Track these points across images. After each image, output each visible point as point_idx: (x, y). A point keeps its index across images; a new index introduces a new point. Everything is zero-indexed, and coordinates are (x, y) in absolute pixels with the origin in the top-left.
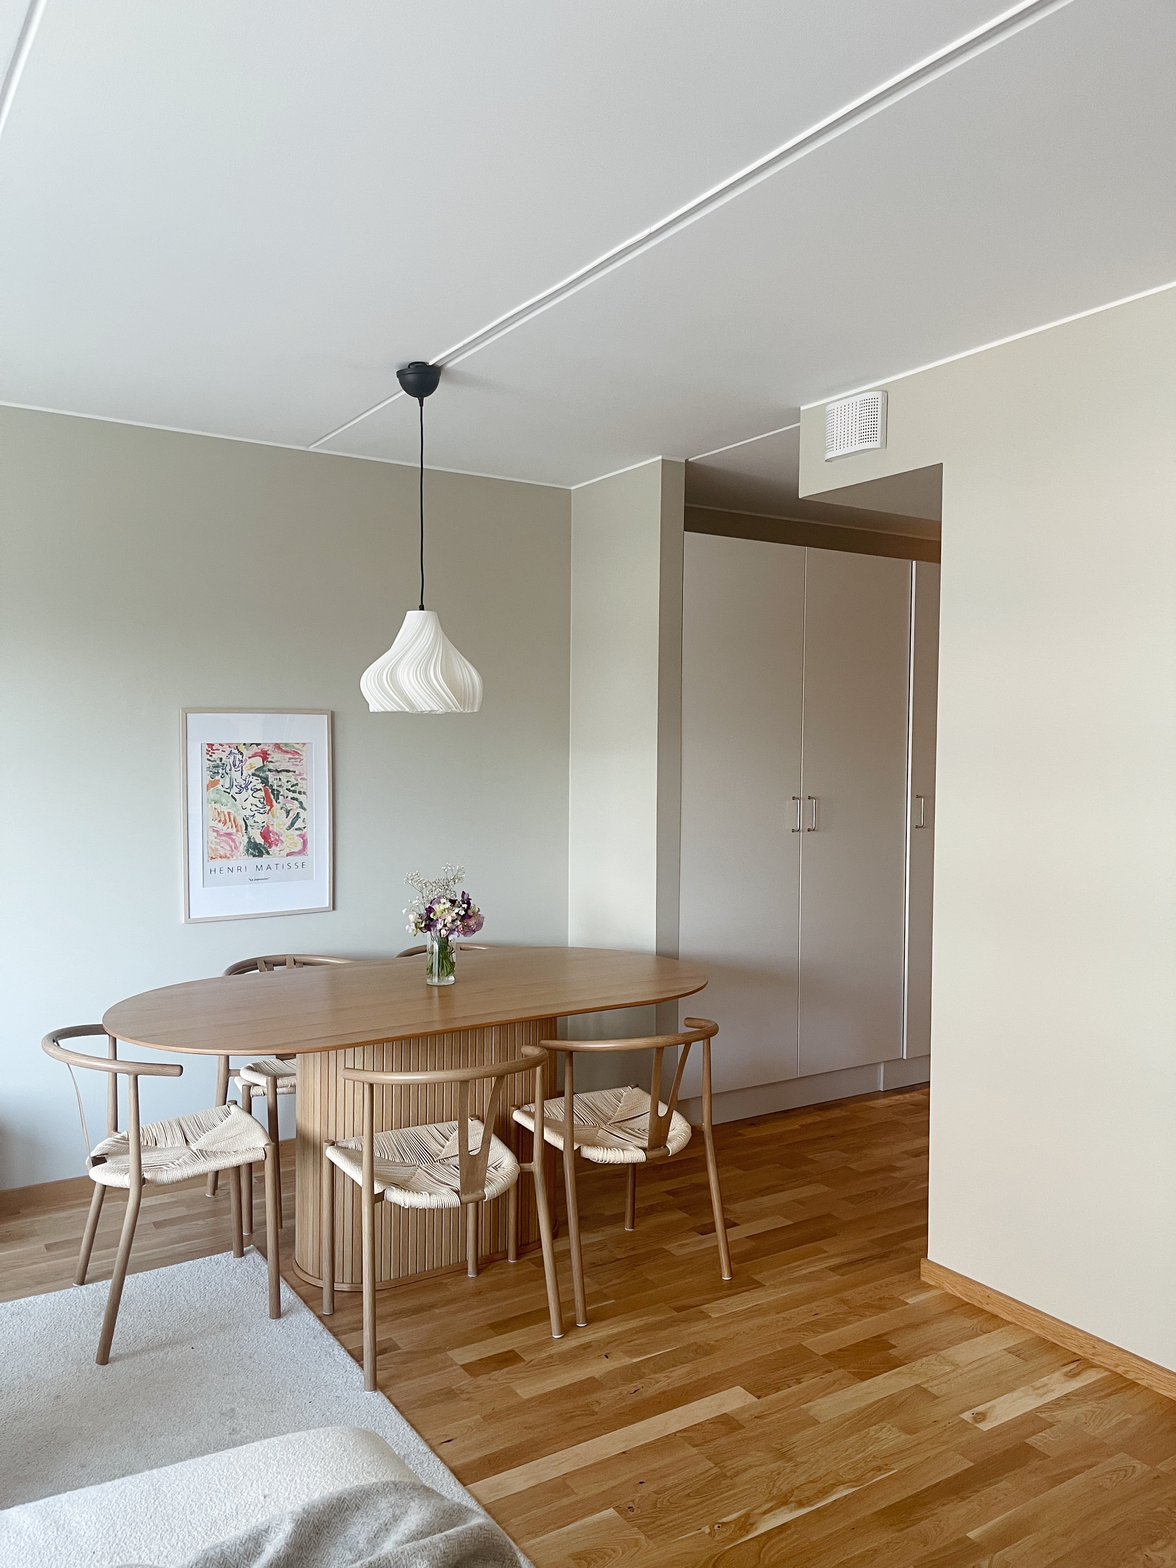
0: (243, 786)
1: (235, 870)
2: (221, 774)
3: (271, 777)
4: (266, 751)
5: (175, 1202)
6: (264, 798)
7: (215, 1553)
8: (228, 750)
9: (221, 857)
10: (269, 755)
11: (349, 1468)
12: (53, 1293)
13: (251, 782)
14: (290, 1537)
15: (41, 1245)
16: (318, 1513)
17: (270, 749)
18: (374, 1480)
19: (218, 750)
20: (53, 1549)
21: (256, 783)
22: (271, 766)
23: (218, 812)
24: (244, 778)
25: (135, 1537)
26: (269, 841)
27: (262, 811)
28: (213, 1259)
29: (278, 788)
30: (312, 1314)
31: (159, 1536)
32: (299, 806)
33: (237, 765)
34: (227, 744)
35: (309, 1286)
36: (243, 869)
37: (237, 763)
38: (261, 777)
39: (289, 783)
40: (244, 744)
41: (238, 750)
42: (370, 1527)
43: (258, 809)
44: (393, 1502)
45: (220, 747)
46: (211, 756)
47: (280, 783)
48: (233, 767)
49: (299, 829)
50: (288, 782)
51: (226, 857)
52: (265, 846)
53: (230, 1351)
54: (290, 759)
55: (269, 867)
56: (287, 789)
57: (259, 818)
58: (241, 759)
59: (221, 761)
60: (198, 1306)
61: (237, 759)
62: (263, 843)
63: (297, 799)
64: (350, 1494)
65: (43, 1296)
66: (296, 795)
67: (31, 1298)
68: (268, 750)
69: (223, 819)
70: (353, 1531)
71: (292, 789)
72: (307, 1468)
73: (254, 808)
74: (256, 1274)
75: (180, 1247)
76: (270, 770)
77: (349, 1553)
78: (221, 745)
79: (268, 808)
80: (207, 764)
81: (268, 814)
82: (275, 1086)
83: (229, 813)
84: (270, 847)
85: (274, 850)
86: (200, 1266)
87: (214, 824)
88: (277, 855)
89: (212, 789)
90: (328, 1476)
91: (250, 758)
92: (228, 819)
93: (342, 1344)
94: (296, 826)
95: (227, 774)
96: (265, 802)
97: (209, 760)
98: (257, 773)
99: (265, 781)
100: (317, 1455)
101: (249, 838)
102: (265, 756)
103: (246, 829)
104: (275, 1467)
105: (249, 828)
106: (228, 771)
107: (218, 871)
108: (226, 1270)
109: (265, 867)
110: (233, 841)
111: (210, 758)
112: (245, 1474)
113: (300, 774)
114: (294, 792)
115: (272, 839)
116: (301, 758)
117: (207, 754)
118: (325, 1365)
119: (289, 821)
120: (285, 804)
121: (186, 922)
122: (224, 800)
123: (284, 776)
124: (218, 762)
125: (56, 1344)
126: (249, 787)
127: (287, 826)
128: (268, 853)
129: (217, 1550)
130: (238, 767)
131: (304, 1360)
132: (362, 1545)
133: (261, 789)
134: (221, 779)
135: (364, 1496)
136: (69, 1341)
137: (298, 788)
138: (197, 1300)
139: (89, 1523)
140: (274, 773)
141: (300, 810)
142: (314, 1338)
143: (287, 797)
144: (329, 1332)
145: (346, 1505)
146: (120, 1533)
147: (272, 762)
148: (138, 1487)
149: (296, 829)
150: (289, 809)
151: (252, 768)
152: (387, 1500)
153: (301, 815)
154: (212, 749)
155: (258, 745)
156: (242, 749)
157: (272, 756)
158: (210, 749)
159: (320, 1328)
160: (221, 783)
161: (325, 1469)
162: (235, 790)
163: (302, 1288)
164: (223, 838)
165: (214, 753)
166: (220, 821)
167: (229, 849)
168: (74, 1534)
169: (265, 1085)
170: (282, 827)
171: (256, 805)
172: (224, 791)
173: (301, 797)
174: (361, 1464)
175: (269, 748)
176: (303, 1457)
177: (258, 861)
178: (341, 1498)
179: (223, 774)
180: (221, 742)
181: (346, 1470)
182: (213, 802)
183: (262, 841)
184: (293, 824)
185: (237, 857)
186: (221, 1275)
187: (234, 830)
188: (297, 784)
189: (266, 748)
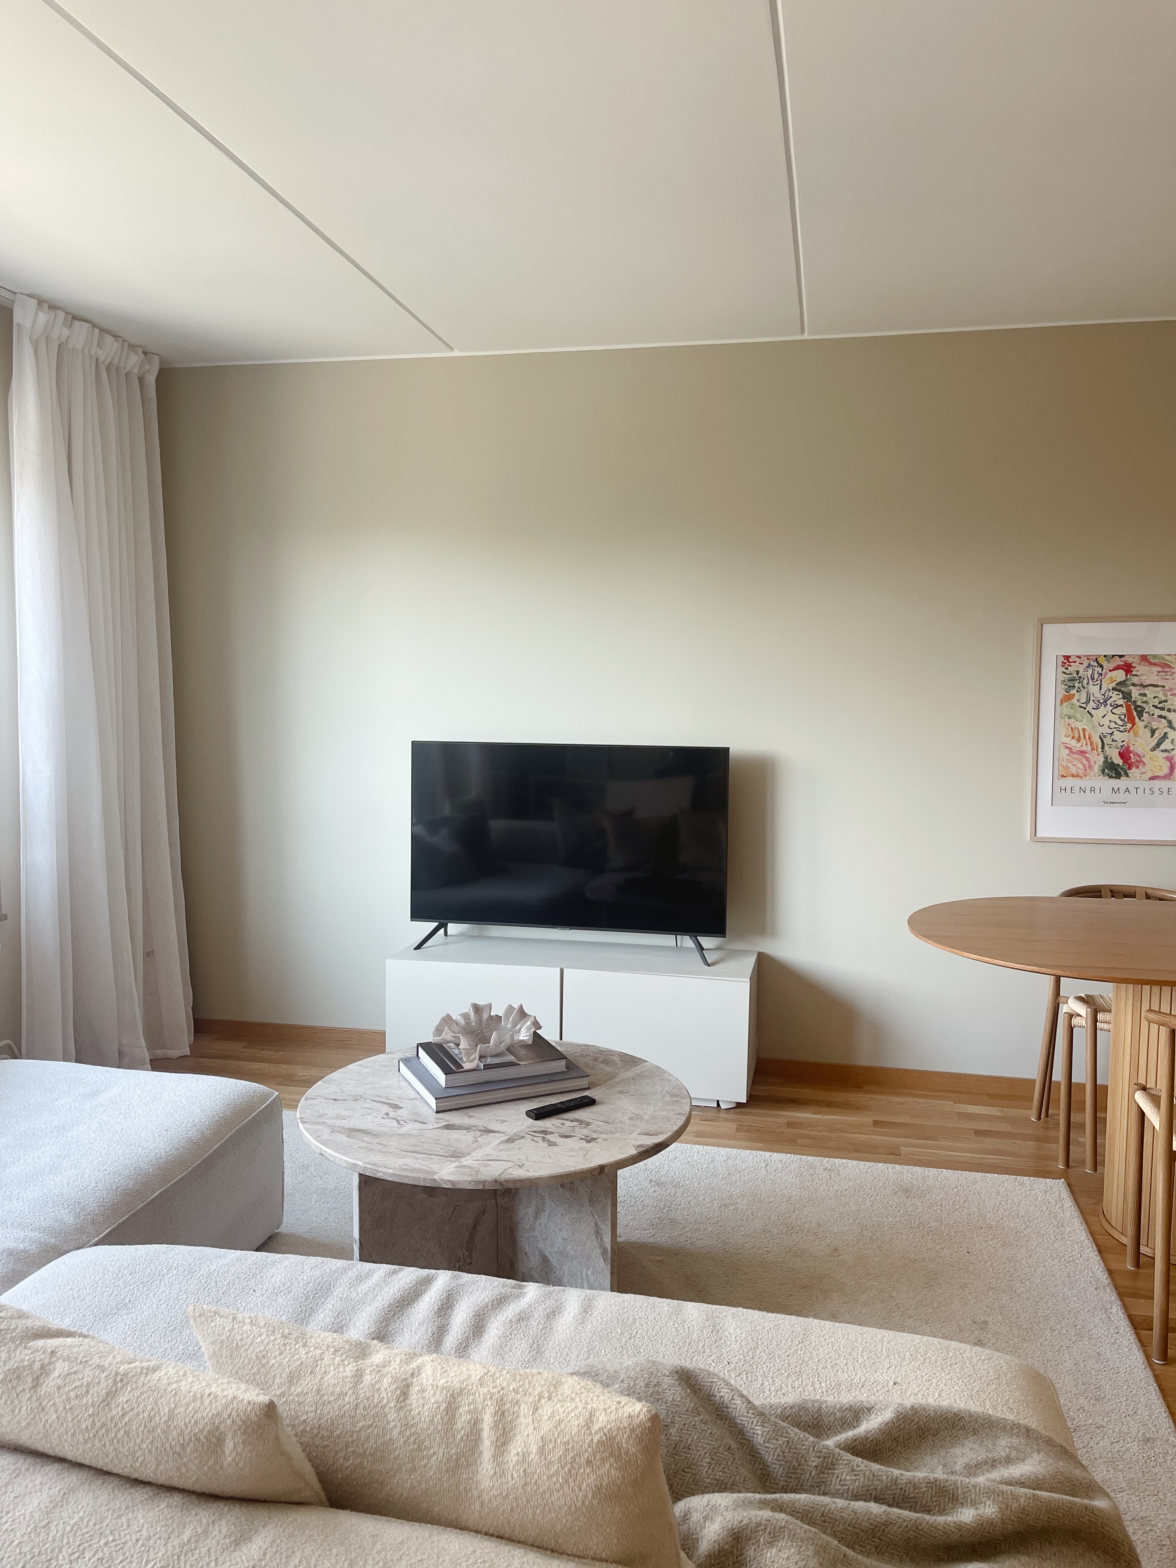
0: (1102, 701)
1: (1088, 790)
2: (1076, 688)
3: (1135, 693)
4: (1131, 664)
5: (1003, 1117)
6: (1125, 715)
7: (813, 1406)
8: (1086, 663)
9: (1073, 776)
10: (1133, 667)
11: (992, 1395)
12: (864, 1163)
13: (1111, 697)
14: (886, 1425)
15: (870, 1120)
16: (926, 1417)
17: (1135, 662)
18: (1011, 1417)
19: (1075, 662)
20: (700, 1346)
21: (1117, 698)
22: (1135, 680)
23: (1072, 728)
24: (1103, 692)
25: (767, 1367)
26: (1129, 762)
27: (1122, 729)
28: (1018, 1179)
29: (1142, 705)
30: (1102, 1265)
31: (786, 1374)
32: (1167, 724)
33: (1096, 678)
34: (1085, 656)
35: (1110, 1237)
36: (1097, 791)
37: (1096, 676)
38: (1123, 692)
39: (1157, 699)
40: (1105, 656)
41: (1098, 662)
42: (976, 1455)
43: (1117, 726)
44: (1015, 1444)
45: (1078, 660)
46: (1067, 669)
47: (1145, 699)
48: (1091, 681)
49: (1166, 751)
50: (1155, 698)
51: (1078, 776)
52: (1124, 767)
53: (1004, 1269)
54: (1159, 672)
55: (1127, 790)
56: (1153, 706)
57: (1117, 736)
58: (1100, 672)
59: (1077, 674)
60: (988, 1216)
61: (1096, 672)
62: (1121, 764)
63: (1165, 718)
64: (971, 1416)
65: (855, 1162)
66: (1164, 713)
67: (845, 1161)
68: (1133, 662)
69: (1076, 736)
70: (958, 1450)
71: (1159, 706)
72: (948, 1377)
73: (1113, 725)
74: (1057, 1207)
75: (992, 1159)
76: (1134, 685)
77: (941, 1467)
78: (1080, 657)
79: (1129, 726)
80: (1063, 677)
81: (1129, 732)
82: (1095, 1021)
83: (1084, 730)
84: (1130, 768)
85: (1133, 771)
86: (1003, 1182)
87: (1068, 740)
88: (1138, 777)
89: (1066, 703)
90: (965, 1393)
91: (1110, 671)
92: (1082, 736)
93: (1125, 1307)
94: (1162, 747)
95: (1084, 688)
96: (1126, 719)
97: (1064, 673)
98: (1118, 687)
99: (1127, 696)
100: (966, 1370)
101: (1106, 758)
102: (1128, 668)
103: (1103, 747)
104: (919, 1362)
105: (1106, 748)
106: (1085, 685)
107: (1069, 790)
108: (1028, 1193)
109: (1122, 790)
110: (1087, 759)
111: (1066, 671)
112: (888, 1356)
113: (1170, 690)
114: (1162, 709)
115: (1133, 761)
116: (1173, 671)
117: (1063, 666)
118: (1097, 1319)
119: (1154, 741)
120: (1150, 723)
121: (1031, 840)
122: (1078, 716)
123: (1149, 692)
124: (1075, 675)
125: (851, 1205)
126: (1109, 702)
127: (1151, 746)
128: (1127, 776)
129: (816, 1405)
130: (1097, 680)
131: (1076, 1306)
132: (958, 1467)
133: (1121, 705)
134: (1076, 694)
135: (987, 1425)
136: (863, 1207)
137: (1167, 706)
138: (989, 1212)
139: (738, 1338)
140: (1138, 688)
141: (1168, 730)
142: (1096, 1289)
143: (1153, 715)
144: (1114, 1289)
145: (962, 1424)
146: (757, 1357)
147: (1136, 675)
148: (793, 1326)
149: (1162, 751)
150: (1155, 727)
151: (1112, 682)
152: (1010, 1440)
153: (1169, 735)
154: (1069, 662)
155: (1121, 656)
156: (1102, 660)
157: (1137, 669)
158: (1066, 661)
159: (1105, 1281)
160: (1076, 697)
161: (966, 1385)
162: (1092, 705)
163: (1101, 1237)
164: (1076, 756)
165: (1070, 666)
166: (1073, 738)
167: (1082, 767)
168: (723, 1341)
169: (1085, 1016)
170: (1145, 747)
171: (1115, 722)
172: (1080, 706)
173: (1170, 716)
174: (1007, 1397)
175: (1134, 660)
176: (950, 1365)
177: (1115, 783)
178: (958, 1415)
179: (1079, 688)
180: (1078, 654)
181: (987, 1396)
182: (1066, 718)
183: (1120, 762)
184: (1158, 745)
185: (1091, 778)
186: (1021, 1197)
187: (1089, 748)
188: (1166, 701)
189: (1130, 660)
